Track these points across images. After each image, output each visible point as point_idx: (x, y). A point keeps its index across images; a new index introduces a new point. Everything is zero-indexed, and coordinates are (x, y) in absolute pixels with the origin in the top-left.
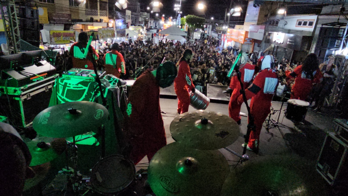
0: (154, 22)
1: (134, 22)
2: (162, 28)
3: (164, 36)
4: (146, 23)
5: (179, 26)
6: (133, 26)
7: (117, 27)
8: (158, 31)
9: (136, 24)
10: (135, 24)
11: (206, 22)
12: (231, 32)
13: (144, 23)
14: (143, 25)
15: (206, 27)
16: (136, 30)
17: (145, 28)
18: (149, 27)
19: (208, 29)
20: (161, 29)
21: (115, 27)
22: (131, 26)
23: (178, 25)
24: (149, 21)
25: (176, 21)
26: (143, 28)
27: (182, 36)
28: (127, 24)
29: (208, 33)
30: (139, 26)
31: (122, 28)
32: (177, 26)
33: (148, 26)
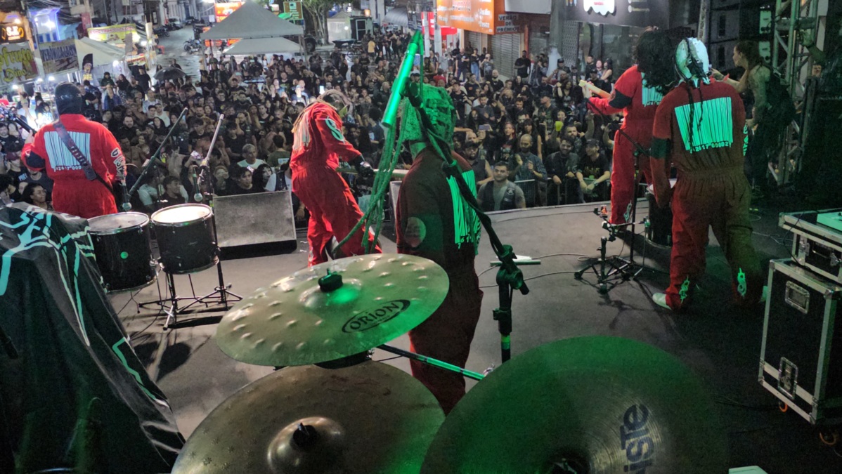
0: (178, 3)
1: (104, 12)
2: (211, 19)
4: (151, 7)
5: (271, 5)
6: (104, 27)
7: (40, 37)
8: (198, 33)
9: (113, 19)
10: (109, 16)
13: (141, 9)
14: (138, 18)
16: (117, 37)
17: (149, 27)
18: (163, 23)
20: (211, 24)
21: (33, 37)
22: (94, 26)
26: (140, 28)
27: (286, 37)
28: (79, 20)
29: (376, 15)
30: (124, 22)
31: (62, 37)
32: (266, 7)
33: (158, 18)
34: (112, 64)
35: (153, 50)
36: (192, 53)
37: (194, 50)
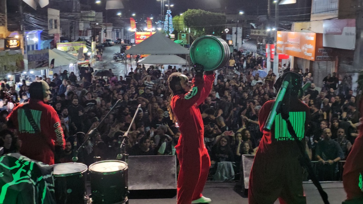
0: (113, 30)
1: (68, 34)
2: (132, 41)
3: (138, 58)
4: (96, 32)
5: (170, 35)
6: (67, 43)
7: (28, 47)
8: (123, 49)
9: (73, 38)
10: (71, 36)
11: (230, 22)
12: (285, 39)
13: (90, 33)
14: (88, 38)
15: (230, 32)
16: (73, 50)
17: (93, 44)
18: (102, 42)
19: (234, 36)
20: (132, 44)
21: (24, 47)
22: (61, 42)
23: (168, 32)
24: (101, 29)
25: (163, 24)
26: (88, 44)
27: (178, 55)
28: (53, 37)
29: (236, 43)
30: (79, 40)
31: (41, 47)
32: (167, 35)
33: (100, 39)
34: (69, 65)
35: (95, 58)
36: (118, 61)
37: (119, 59)
